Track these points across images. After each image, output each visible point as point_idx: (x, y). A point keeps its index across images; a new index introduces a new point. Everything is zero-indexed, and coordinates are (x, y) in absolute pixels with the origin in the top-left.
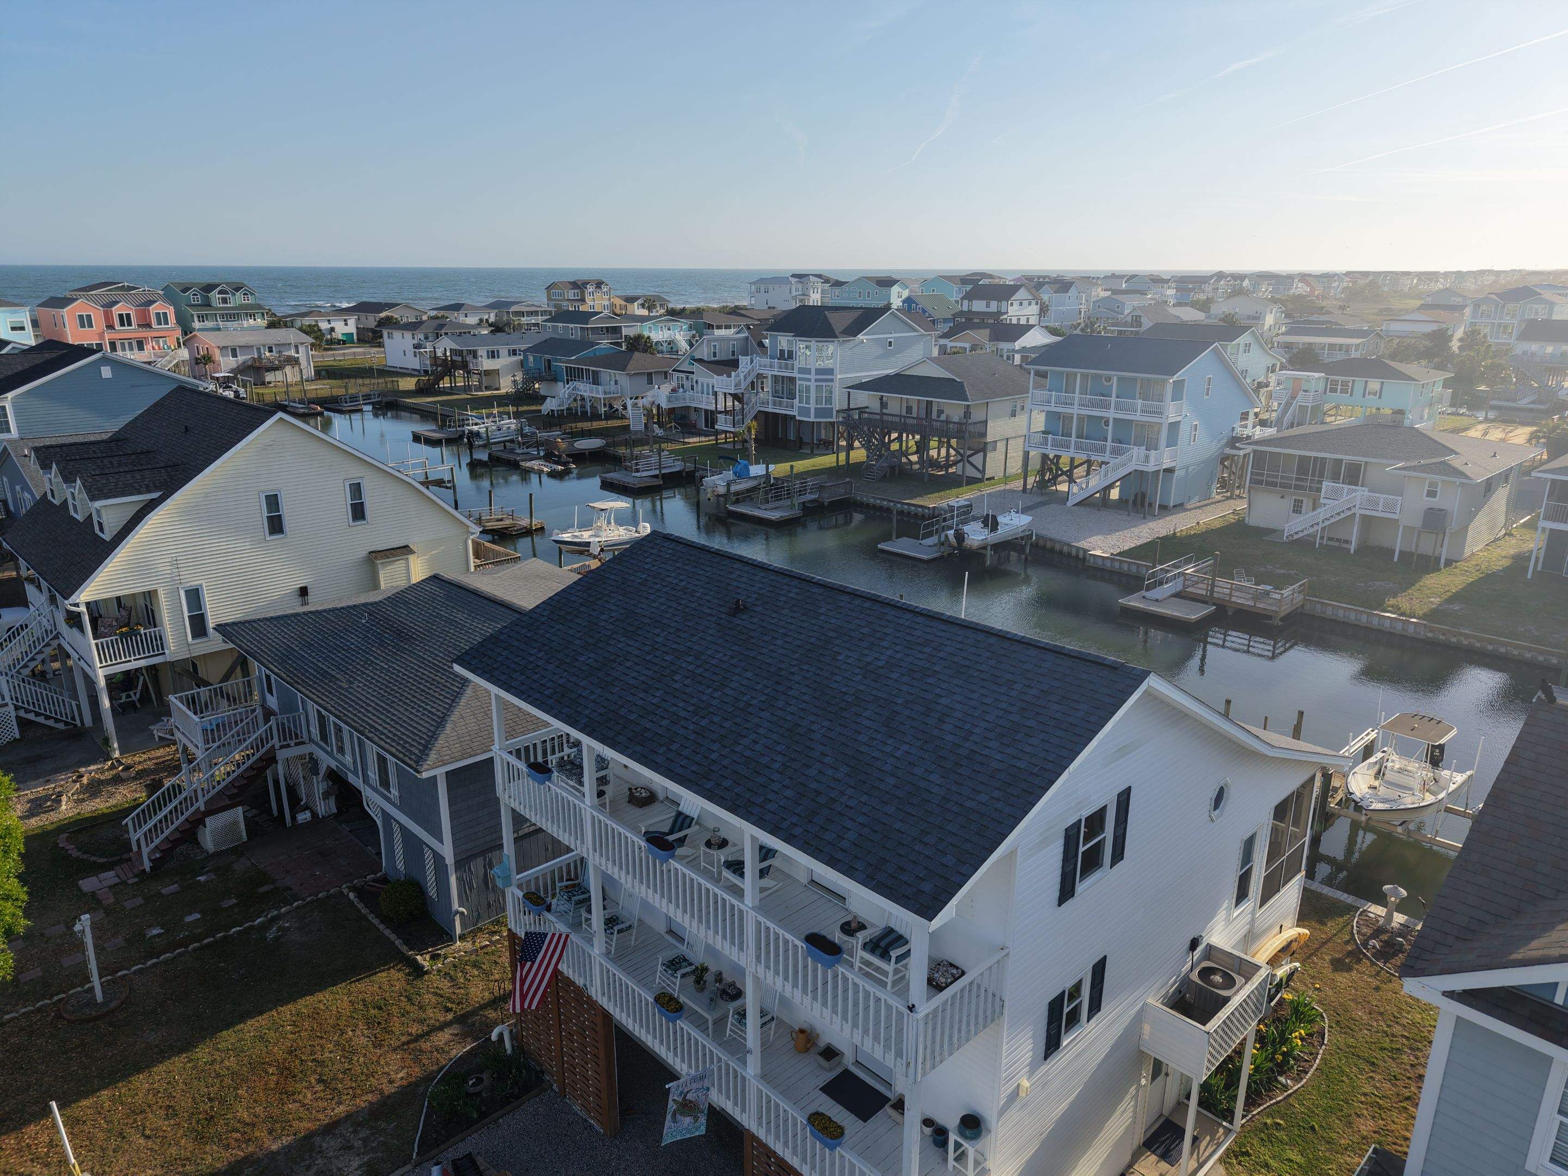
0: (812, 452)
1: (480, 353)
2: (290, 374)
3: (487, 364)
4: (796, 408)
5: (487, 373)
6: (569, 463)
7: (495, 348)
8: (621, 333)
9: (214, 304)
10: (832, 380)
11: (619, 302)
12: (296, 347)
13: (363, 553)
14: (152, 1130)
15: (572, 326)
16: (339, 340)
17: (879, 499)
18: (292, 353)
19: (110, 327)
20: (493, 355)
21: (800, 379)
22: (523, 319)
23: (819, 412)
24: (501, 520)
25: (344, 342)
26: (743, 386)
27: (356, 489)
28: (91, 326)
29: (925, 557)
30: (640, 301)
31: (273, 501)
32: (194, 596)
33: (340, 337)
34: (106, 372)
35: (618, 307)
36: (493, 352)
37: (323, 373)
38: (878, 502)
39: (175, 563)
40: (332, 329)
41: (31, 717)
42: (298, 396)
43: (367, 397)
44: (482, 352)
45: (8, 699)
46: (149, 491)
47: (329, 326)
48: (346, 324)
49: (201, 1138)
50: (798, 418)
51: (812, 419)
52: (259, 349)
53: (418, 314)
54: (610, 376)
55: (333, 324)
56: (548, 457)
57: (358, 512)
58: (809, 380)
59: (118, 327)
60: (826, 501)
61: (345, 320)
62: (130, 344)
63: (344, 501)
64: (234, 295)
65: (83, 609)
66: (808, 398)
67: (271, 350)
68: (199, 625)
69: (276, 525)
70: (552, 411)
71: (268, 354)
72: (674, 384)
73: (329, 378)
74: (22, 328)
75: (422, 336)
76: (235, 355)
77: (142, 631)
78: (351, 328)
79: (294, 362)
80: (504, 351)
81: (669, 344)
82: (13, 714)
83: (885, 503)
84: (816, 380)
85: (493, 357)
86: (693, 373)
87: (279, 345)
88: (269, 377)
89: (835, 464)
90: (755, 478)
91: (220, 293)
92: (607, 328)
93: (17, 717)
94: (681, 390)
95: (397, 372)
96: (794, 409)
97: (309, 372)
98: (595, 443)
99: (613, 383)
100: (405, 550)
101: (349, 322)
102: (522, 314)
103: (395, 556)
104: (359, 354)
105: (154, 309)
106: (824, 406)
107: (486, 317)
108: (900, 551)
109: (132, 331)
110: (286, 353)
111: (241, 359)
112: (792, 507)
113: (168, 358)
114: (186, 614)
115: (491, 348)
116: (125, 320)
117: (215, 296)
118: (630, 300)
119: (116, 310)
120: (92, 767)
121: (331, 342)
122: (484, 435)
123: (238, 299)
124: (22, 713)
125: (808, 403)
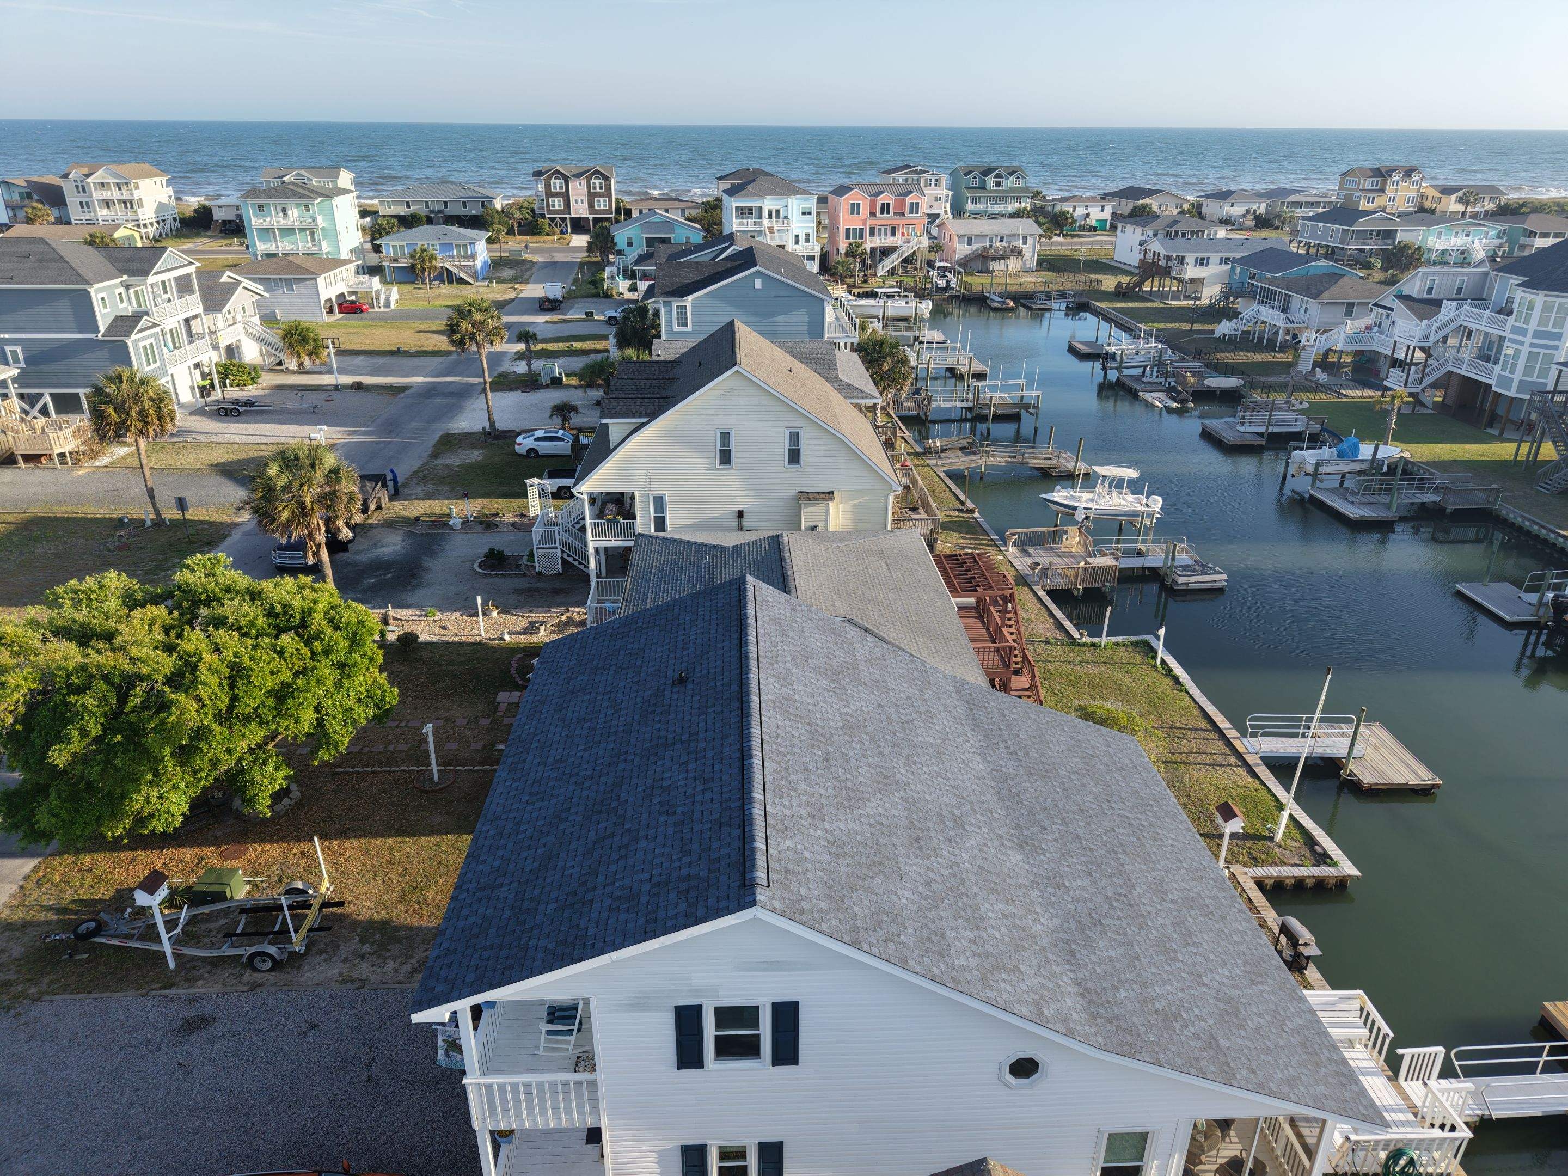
0: (1501, 434)
1: (1187, 260)
2: (1013, 264)
3: (1191, 271)
4: (1495, 376)
5: (1193, 281)
6: (1187, 401)
7: (1205, 255)
8: (1395, 238)
9: (988, 188)
10: (1556, 348)
11: (1433, 193)
12: (1025, 238)
13: (793, 491)
14: (389, 879)
15: (1334, 226)
16: (1091, 227)
17: (1529, 520)
18: (1020, 244)
19: (873, 214)
20: (1201, 262)
21: (1511, 340)
22: (1299, 211)
23: (1522, 385)
24: (1050, 459)
25: (1095, 229)
26: (1432, 339)
27: (795, 437)
28: (858, 213)
29: (1508, 618)
30: (1460, 193)
31: (725, 437)
32: (659, 502)
33: (1094, 224)
34: (758, 283)
35: (1430, 199)
36: (1202, 259)
37: (1048, 264)
38: (1527, 523)
39: (649, 475)
40: (1088, 216)
41: (570, 559)
42: (1001, 289)
43: (1061, 296)
44: (1190, 259)
45: (558, 545)
46: (640, 417)
47: (1086, 212)
48: (1103, 211)
49: (402, 899)
50: (1494, 389)
51: (1512, 393)
52: (991, 239)
53: (1179, 202)
54: (1302, 303)
55: (1090, 210)
56: (1170, 390)
57: (794, 457)
58: (1522, 343)
59: (878, 214)
60: (1450, 508)
61: (1103, 207)
62: (886, 230)
63: (784, 446)
64: (1007, 178)
65: (585, 497)
66: (1514, 366)
67: (1001, 240)
68: (660, 523)
69: (726, 458)
70: (1225, 335)
71: (998, 244)
72: (1369, 321)
73: (1049, 270)
74: (810, 213)
75: (1151, 233)
76: (969, 243)
77: (621, 521)
78: (1107, 215)
79: (1017, 252)
80: (1215, 258)
81: (1463, 252)
82: (560, 555)
83: (1536, 527)
84: (1532, 345)
85: (1201, 264)
86: (1392, 310)
87: (1009, 235)
88: (996, 266)
89: (1512, 458)
90: (1362, 461)
91: (996, 176)
92: (1379, 231)
93: (562, 558)
94: (1376, 329)
95: (1118, 268)
96: (1492, 376)
97: (1032, 262)
98: (1230, 382)
99: (1303, 310)
100: (829, 495)
101: (1106, 208)
102: (1299, 205)
103: (815, 499)
104: (1102, 243)
105: (910, 199)
106: (1534, 379)
107: (1255, 207)
108: (1479, 600)
109: (888, 219)
110: (1014, 244)
111: (975, 246)
112: (1388, 506)
113: (911, 244)
114: (652, 514)
115: (1200, 255)
116: (885, 208)
117: (991, 179)
118: (1447, 191)
119: (881, 200)
120: (578, 609)
121: (1084, 228)
122: (1118, 358)
123: (1010, 183)
124: (565, 556)
125: (1511, 372)
